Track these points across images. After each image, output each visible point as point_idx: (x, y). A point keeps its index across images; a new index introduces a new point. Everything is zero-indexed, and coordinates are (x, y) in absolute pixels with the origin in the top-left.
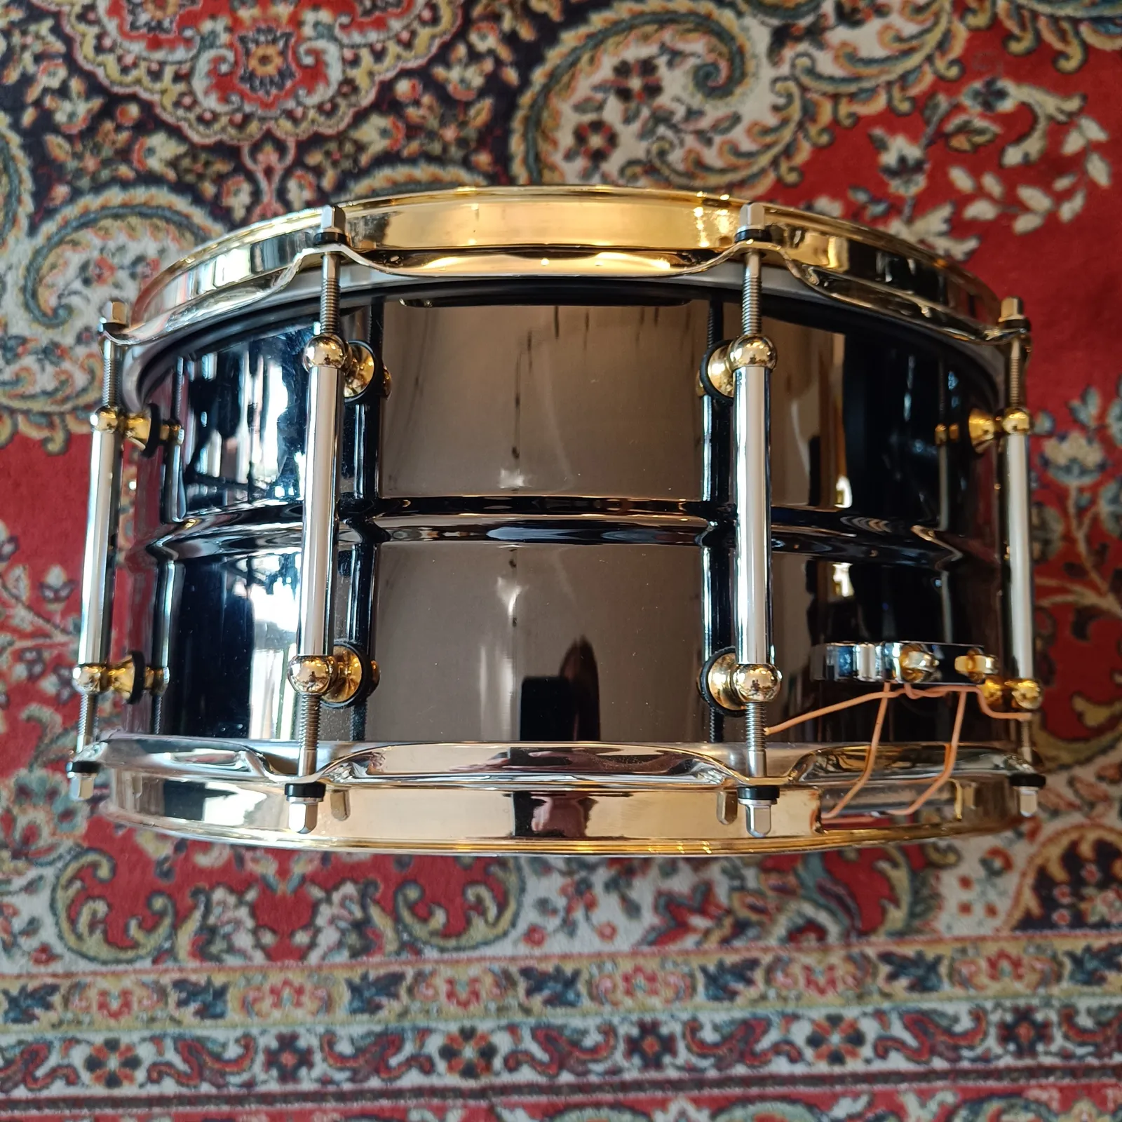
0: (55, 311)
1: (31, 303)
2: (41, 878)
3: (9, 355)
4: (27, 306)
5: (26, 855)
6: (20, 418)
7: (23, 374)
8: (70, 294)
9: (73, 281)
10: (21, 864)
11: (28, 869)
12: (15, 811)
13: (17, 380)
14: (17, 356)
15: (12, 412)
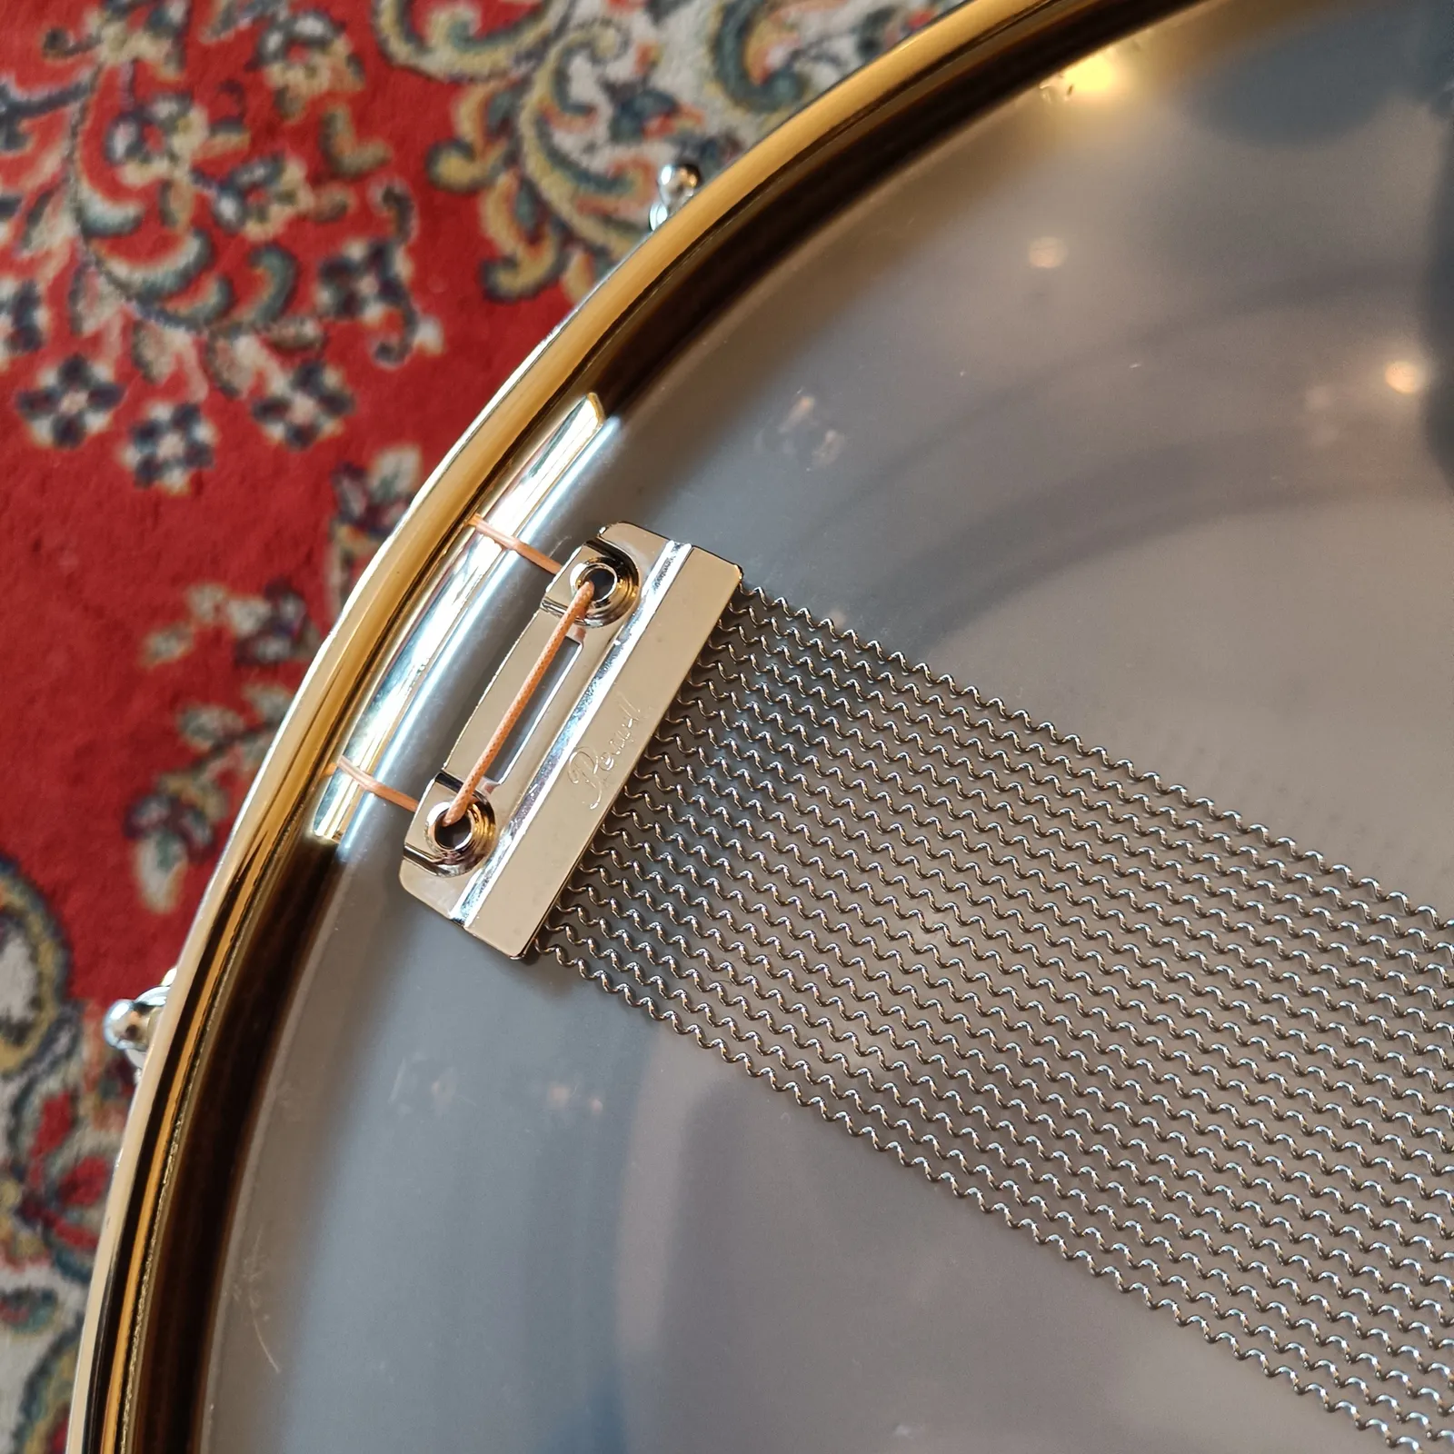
0: (770, 78)
1: (729, 45)
2: (49, 1298)
3: (626, 124)
4: (716, 45)
5: (49, 1224)
6: (577, 259)
7: (634, 176)
8: (818, 58)
9: (840, 35)
10: (28, 1238)
11: (35, 1259)
12: (86, 1106)
13: (613, 182)
14: (640, 133)
15: (568, 237)
